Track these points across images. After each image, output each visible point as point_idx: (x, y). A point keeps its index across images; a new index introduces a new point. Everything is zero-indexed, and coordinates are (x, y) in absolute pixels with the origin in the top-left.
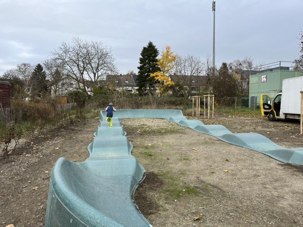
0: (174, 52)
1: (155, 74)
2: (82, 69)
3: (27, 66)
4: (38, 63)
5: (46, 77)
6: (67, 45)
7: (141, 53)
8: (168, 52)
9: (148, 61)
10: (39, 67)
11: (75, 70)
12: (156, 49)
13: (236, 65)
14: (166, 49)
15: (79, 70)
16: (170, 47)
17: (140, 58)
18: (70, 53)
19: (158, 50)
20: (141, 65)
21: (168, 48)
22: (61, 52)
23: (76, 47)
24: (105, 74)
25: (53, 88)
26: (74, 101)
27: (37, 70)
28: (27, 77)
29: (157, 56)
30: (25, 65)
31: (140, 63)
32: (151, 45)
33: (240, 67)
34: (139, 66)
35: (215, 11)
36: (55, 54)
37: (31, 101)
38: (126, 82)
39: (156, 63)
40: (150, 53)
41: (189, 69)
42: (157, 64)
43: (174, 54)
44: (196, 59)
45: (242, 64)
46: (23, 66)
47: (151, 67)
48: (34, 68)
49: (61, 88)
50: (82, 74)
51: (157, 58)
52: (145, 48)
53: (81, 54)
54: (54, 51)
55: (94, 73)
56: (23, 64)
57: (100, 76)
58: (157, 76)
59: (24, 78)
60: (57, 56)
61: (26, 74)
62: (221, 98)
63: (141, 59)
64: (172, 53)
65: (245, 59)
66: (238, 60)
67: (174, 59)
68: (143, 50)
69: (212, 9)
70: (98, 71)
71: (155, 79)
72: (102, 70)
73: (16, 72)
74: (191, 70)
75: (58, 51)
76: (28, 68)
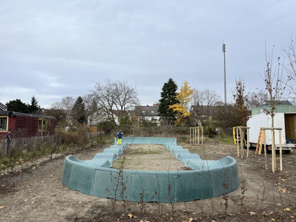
0: (191, 86)
1: (174, 105)
2: (111, 103)
3: (70, 99)
4: (79, 96)
5: (85, 108)
6: (101, 84)
7: (162, 88)
8: (186, 86)
9: (168, 95)
10: (80, 100)
11: (106, 103)
12: (176, 84)
13: (252, 97)
14: (185, 84)
15: (109, 103)
16: (188, 82)
17: (161, 92)
18: (102, 90)
19: (177, 85)
20: (162, 98)
21: (186, 83)
22: (95, 90)
23: (107, 86)
24: (130, 107)
25: (89, 118)
26: (103, 130)
27: (78, 102)
28: (69, 108)
29: (175, 90)
30: (68, 98)
31: (162, 97)
32: (171, 81)
33: (255, 98)
34: (160, 99)
35: (225, 52)
36: (91, 91)
37: (70, 129)
38: (152, 112)
39: (175, 96)
40: (170, 88)
41: (206, 101)
42: (176, 98)
43: (191, 89)
44: (212, 92)
45: (257, 96)
46: (67, 99)
47: (171, 100)
48: (76, 100)
49: (95, 118)
50: (111, 107)
51: (176, 92)
52: (165, 84)
53: (111, 91)
54: (90, 89)
55: (121, 106)
56: (67, 98)
57: (126, 108)
58: (175, 108)
59: (67, 109)
60: (92, 93)
61: (69, 106)
62: (227, 129)
63: (162, 94)
64: (190, 87)
65: (260, 92)
66: (253, 92)
67: (191, 92)
68: (164, 85)
69: (222, 51)
70: (125, 104)
71: (173, 110)
72: (128, 104)
73: (61, 104)
74: (208, 102)
75: (93, 89)
76: (71, 100)
